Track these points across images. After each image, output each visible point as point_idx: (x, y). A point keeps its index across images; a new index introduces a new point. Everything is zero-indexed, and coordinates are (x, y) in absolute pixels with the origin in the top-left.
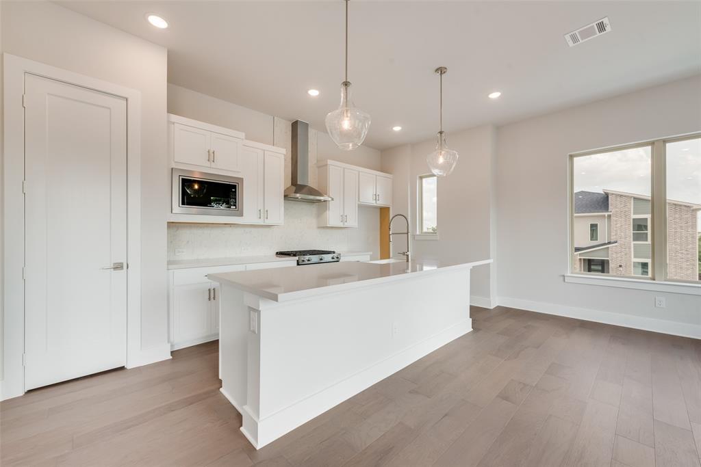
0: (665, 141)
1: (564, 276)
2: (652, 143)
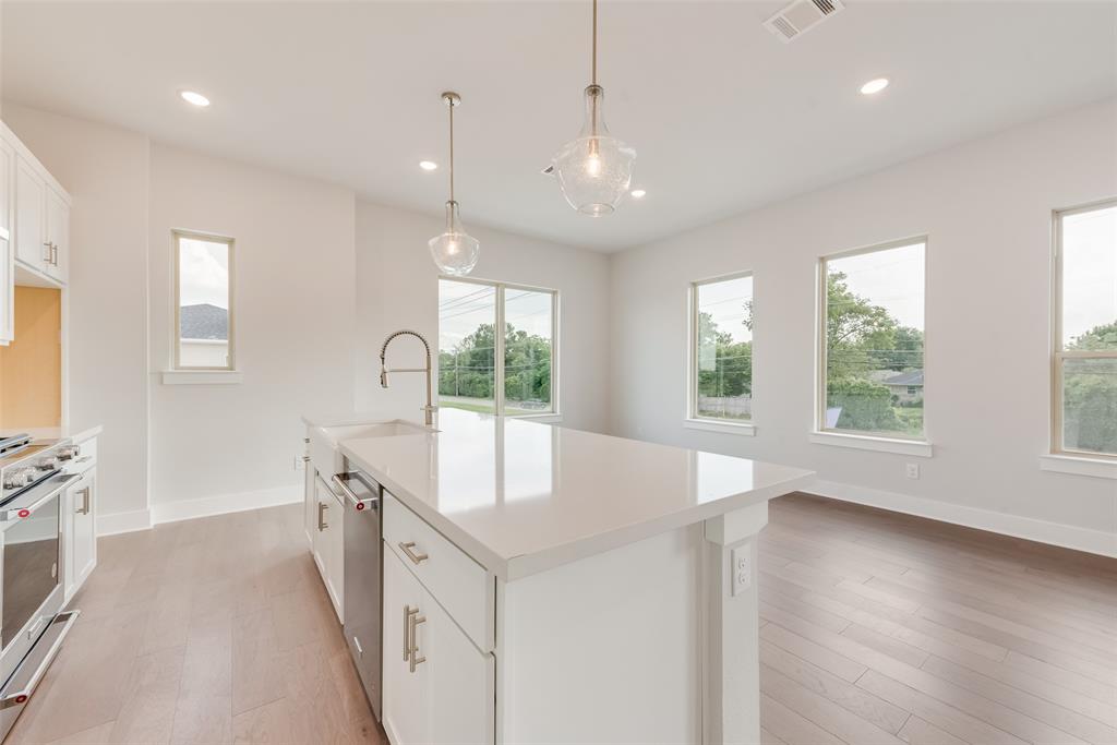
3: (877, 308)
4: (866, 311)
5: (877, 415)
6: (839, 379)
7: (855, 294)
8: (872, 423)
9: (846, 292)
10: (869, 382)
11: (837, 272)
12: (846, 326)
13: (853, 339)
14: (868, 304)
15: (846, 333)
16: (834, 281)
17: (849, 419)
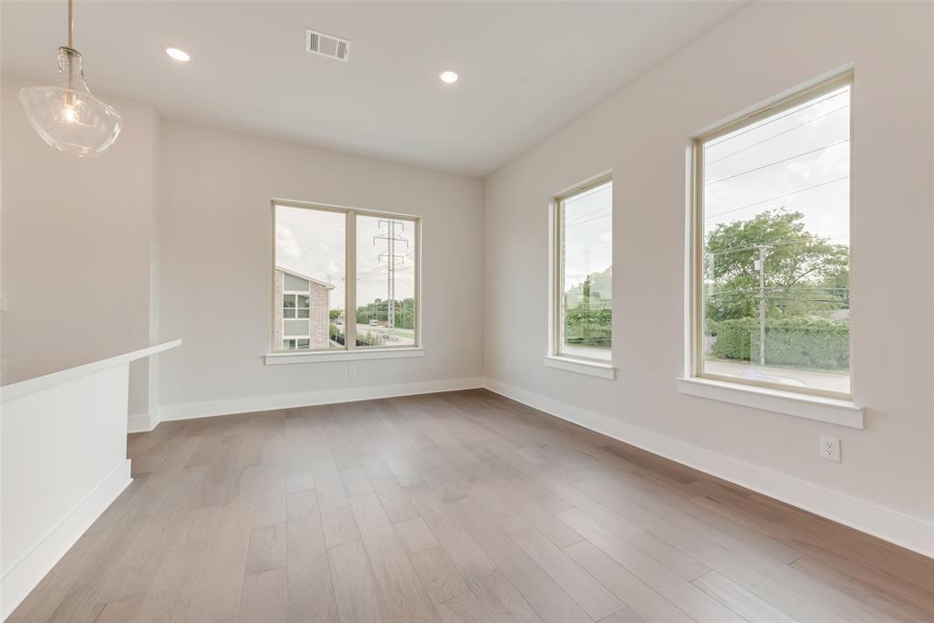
0: (356, 213)
1: (264, 357)
2: (347, 212)
3: (839, 247)
4: (827, 250)
5: (837, 356)
6: (795, 318)
7: (813, 233)
8: (833, 362)
9: (803, 231)
10: (830, 321)
11: (793, 212)
12: (804, 266)
13: (813, 279)
14: (827, 243)
15: (804, 272)
16: (789, 221)
17: (807, 358)
